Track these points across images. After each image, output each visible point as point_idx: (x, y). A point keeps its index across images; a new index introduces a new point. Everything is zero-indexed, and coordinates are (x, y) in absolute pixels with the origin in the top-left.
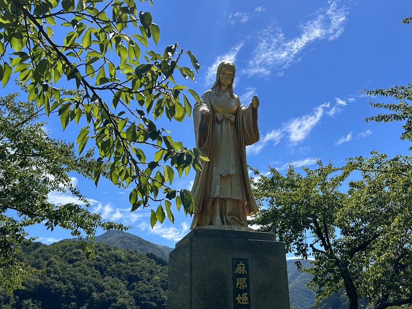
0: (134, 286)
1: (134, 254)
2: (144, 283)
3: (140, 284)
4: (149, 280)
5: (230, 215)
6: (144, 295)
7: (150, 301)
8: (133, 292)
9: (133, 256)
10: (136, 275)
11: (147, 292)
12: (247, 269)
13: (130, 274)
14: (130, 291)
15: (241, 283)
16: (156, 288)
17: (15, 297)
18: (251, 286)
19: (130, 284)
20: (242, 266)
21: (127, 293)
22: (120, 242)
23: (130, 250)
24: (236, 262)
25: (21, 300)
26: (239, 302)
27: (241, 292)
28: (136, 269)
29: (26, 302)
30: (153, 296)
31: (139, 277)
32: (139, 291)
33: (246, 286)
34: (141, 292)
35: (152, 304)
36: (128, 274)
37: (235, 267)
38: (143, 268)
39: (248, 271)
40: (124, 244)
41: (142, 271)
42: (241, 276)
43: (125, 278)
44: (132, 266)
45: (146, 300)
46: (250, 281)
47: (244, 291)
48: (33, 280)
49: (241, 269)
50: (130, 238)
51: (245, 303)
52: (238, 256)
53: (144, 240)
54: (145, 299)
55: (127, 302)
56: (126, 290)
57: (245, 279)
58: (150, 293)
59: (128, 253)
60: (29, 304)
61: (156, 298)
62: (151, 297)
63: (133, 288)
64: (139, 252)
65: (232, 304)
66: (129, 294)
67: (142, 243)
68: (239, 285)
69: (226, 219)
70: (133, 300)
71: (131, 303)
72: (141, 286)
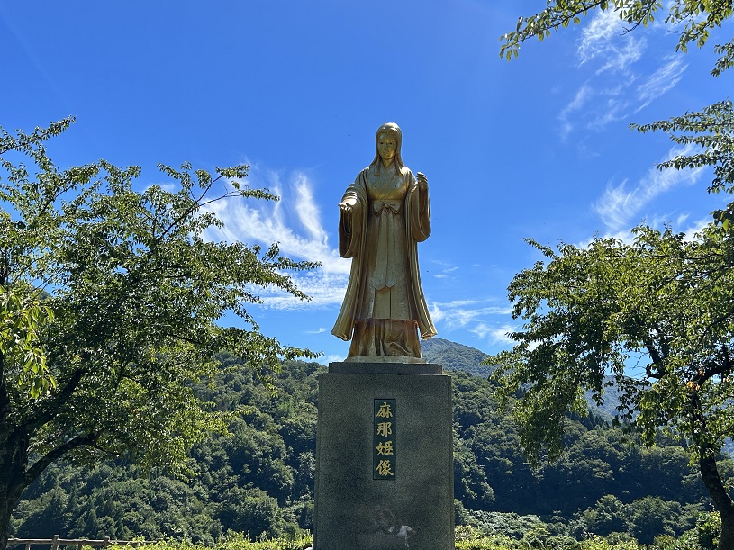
0: (471, 432)
1: (466, 378)
2: (488, 426)
3: (481, 428)
4: (495, 422)
5: (390, 340)
6: (490, 447)
7: (501, 456)
8: (471, 442)
9: (465, 382)
10: (474, 414)
11: (494, 441)
12: (393, 411)
13: (462, 411)
14: (465, 439)
15: (384, 428)
16: (510, 435)
17: (287, 449)
18: (398, 433)
19: (464, 429)
20: (386, 408)
21: (460, 443)
22: (444, 358)
23: (460, 372)
24: (378, 403)
25: (296, 453)
26: (381, 452)
27: (384, 440)
28: (473, 404)
29: (304, 456)
30: (505, 448)
31: (478, 417)
32: (480, 440)
33: (390, 433)
34: (485, 442)
35: (505, 462)
36: (459, 411)
37: (377, 409)
38: (484, 402)
39: (394, 415)
40: (450, 362)
41: (482, 407)
42: (385, 420)
43: (455, 418)
44: (464, 398)
45: (494, 455)
46: (398, 426)
47: (388, 439)
48: (311, 422)
49: (385, 411)
50: (459, 352)
51: (388, 453)
52: (381, 395)
53: (484, 354)
54: (491, 454)
55: (461, 457)
56: (459, 438)
57: (390, 424)
58: (499, 444)
59: (456, 377)
60: (309, 458)
61: (510, 451)
62: (502, 450)
63: (470, 435)
64: (477, 375)
65: (371, 455)
66: (464, 444)
67: (480, 359)
68: (382, 432)
69: (383, 346)
70: (472, 455)
71: (469, 460)
72: (483, 432)
